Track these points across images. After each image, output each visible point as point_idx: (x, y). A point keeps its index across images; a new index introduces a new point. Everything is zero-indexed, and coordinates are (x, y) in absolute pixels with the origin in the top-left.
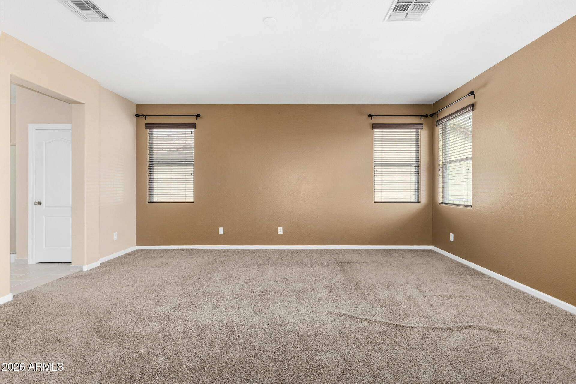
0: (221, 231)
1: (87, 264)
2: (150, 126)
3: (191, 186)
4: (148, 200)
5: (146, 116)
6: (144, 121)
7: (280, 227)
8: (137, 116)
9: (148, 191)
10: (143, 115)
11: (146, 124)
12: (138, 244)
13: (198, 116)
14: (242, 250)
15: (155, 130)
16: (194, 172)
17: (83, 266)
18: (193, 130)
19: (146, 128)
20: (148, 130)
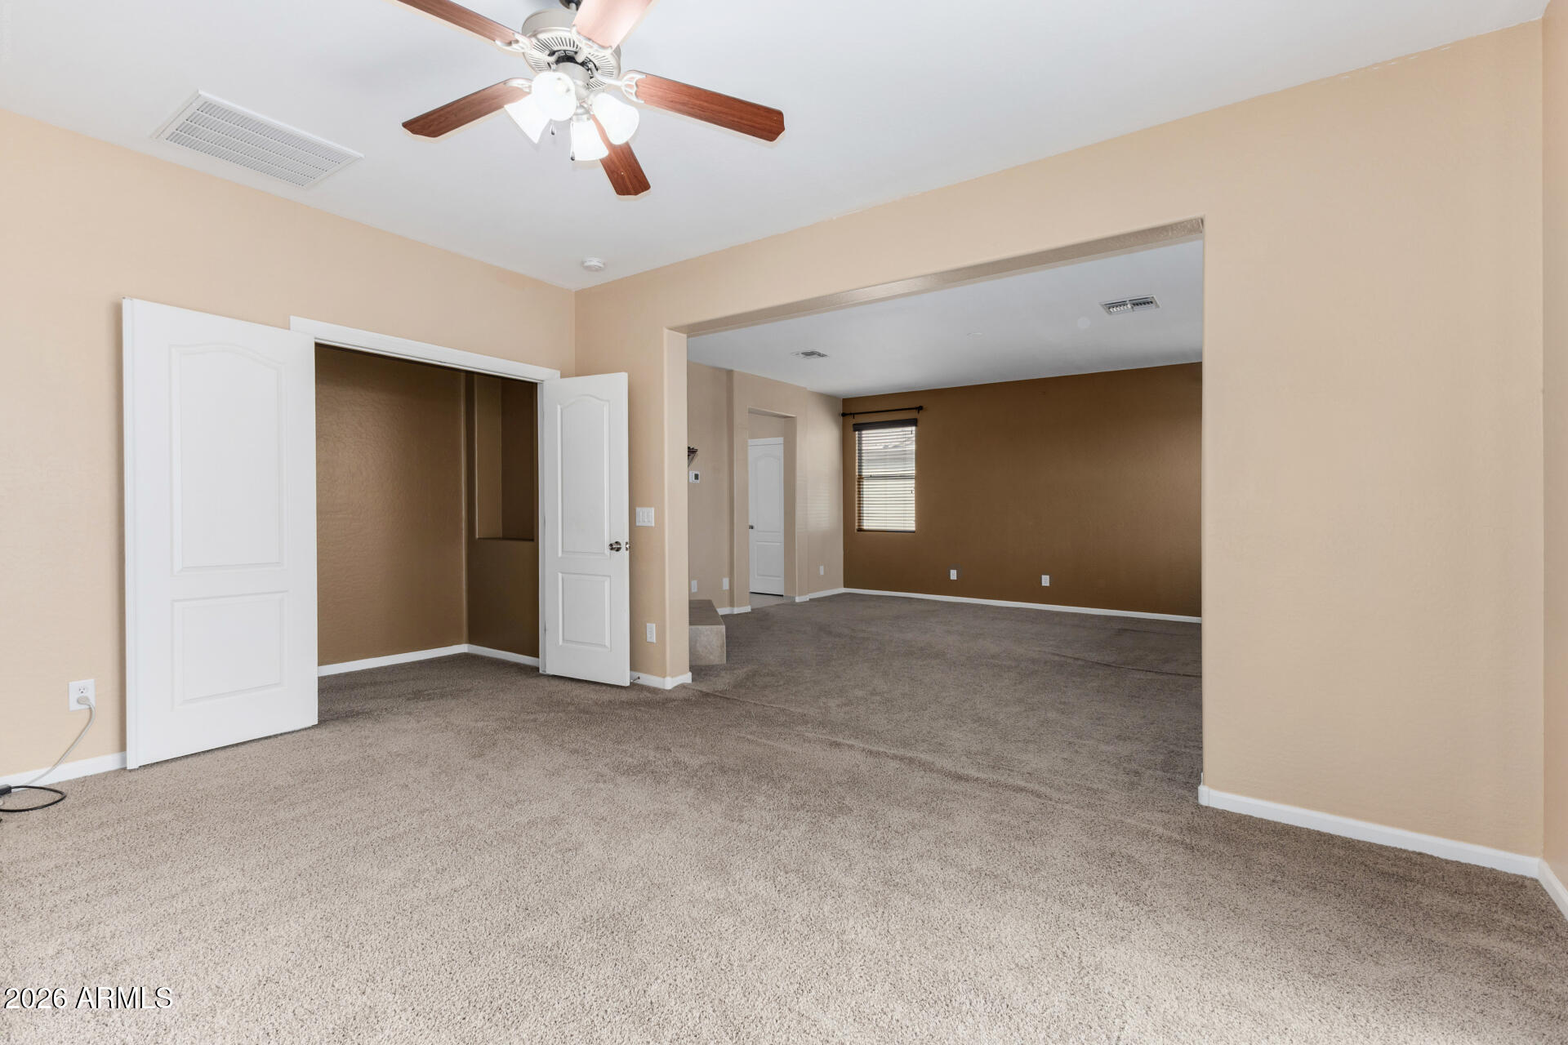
0: (953, 575)
1: (799, 595)
2: (860, 427)
3: (911, 509)
4: (857, 527)
5: (854, 414)
6: (852, 421)
7: (1045, 574)
8: (844, 415)
9: (857, 515)
10: (851, 414)
11: (854, 425)
12: (846, 586)
13: (920, 409)
14: (982, 605)
15: (864, 432)
16: (916, 488)
17: (794, 598)
18: (914, 428)
19: (855, 431)
20: (857, 433)
